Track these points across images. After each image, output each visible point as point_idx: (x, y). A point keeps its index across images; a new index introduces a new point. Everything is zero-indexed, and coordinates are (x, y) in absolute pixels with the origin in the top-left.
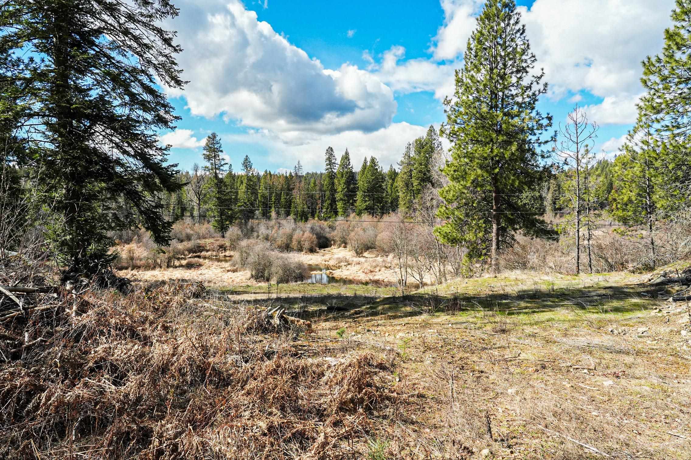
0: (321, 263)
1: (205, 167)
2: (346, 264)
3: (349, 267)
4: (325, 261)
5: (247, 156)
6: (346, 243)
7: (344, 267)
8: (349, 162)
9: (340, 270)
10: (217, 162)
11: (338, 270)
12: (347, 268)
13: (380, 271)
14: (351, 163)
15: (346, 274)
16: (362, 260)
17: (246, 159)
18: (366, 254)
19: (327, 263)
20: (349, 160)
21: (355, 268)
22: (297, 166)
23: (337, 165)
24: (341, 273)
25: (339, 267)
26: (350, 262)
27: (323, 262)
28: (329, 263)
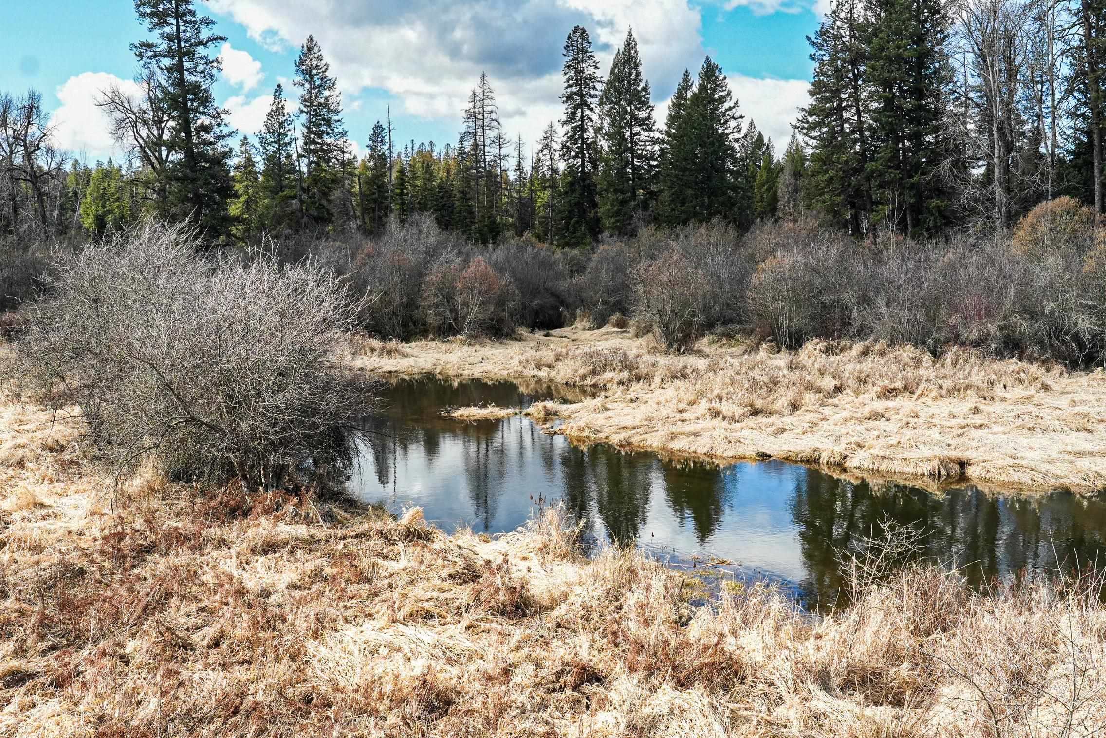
0: (521, 375)
1: (143, 45)
2: (625, 375)
3: (637, 388)
4: (539, 367)
5: (311, 39)
6: (624, 312)
7: (616, 391)
8: (638, 74)
9: (598, 401)
10: (187, 33)
11: (589, 402)
12: (631, 395)
13: (795, 407)
14: (643, 76)
15: (629, 422)
16: (692, 361)
17: (310, 49)
18: (703, 343)
19: (543, 373)
20: (636, 66)
21: (670, 392)
22: (479, 91)
23: (599, 86)
24: (599, 420)
25: (595, 390)
26: (643, 369)
27: (531, 371)
28: (553, 374)
